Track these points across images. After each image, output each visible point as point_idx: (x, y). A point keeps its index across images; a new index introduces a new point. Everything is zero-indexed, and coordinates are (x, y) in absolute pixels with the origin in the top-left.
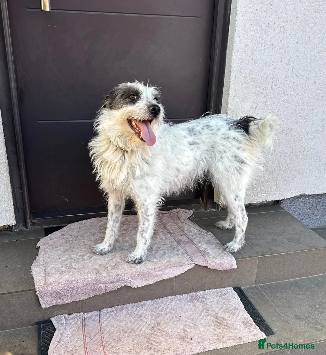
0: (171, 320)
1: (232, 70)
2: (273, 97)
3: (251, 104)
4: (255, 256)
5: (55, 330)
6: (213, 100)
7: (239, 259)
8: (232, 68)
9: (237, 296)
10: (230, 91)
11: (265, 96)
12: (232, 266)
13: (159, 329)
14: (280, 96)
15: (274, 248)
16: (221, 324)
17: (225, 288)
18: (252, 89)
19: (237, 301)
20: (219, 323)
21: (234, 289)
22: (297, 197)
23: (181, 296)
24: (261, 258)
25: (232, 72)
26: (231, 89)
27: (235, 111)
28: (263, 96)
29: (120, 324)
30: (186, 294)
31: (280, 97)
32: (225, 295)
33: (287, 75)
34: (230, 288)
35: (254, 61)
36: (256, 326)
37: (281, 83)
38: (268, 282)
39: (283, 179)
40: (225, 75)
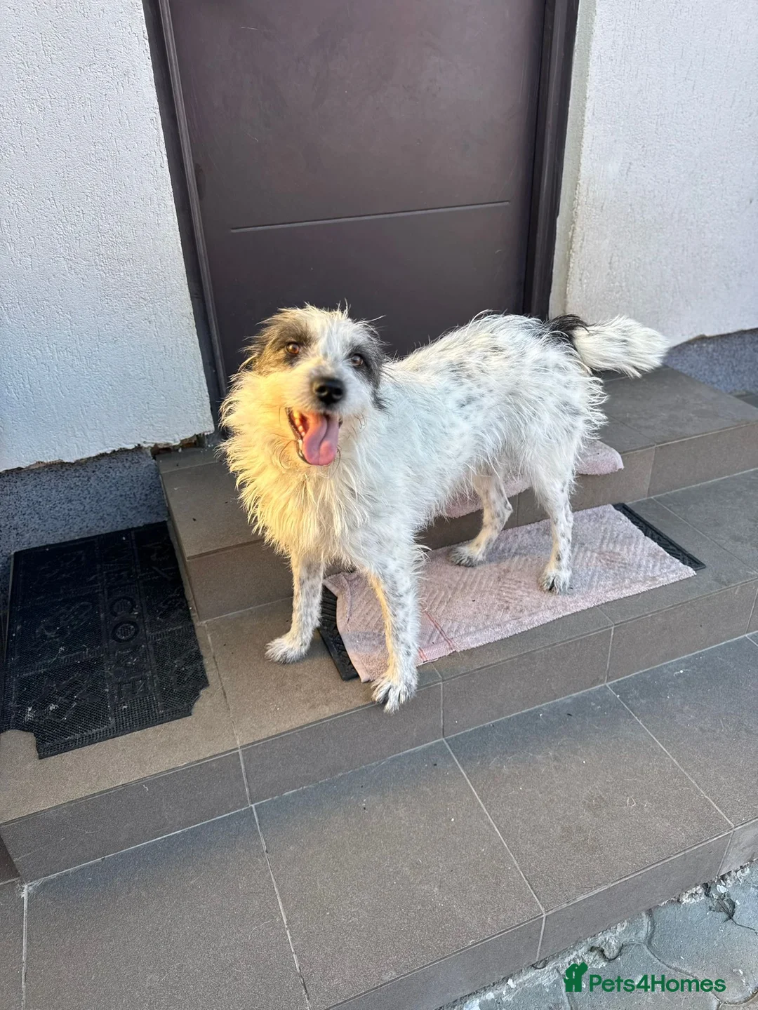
0: (525, 564)
1: (587, 97)
2: (658, 147)
3: (619, 164)
4: (651, 446)
5: (336, 598)
6: (547, 161)
7: (624, 452)
8: (588, 91)
9: (624, 517)
10: (584, 140)
11: (643, 147)
12: (615, 465)
13: (510, 580)
14: (670, 146)
15: (678, 430)
16: (613, 561)
17: (600, 507)
18: (621, 134)
19: (626, 524)
20: (608, 560)
21: (615, 506)
22: (689, 343)
23: (529, 527)
24: (661, 447)
25: (588, 101)
26: (585, 135)
27: (592, 181)
28: (640, 147)
29: (441, 578)
30: (536, 523)
31: (669, 148)
32: (602, 517)
33: (683, 102)
34: (607, 506)
35: (627, 75)
36: (674, 558)
37: (672, 118)
38: (668, 491)
39: (669, 308)
40: (570, 108)
